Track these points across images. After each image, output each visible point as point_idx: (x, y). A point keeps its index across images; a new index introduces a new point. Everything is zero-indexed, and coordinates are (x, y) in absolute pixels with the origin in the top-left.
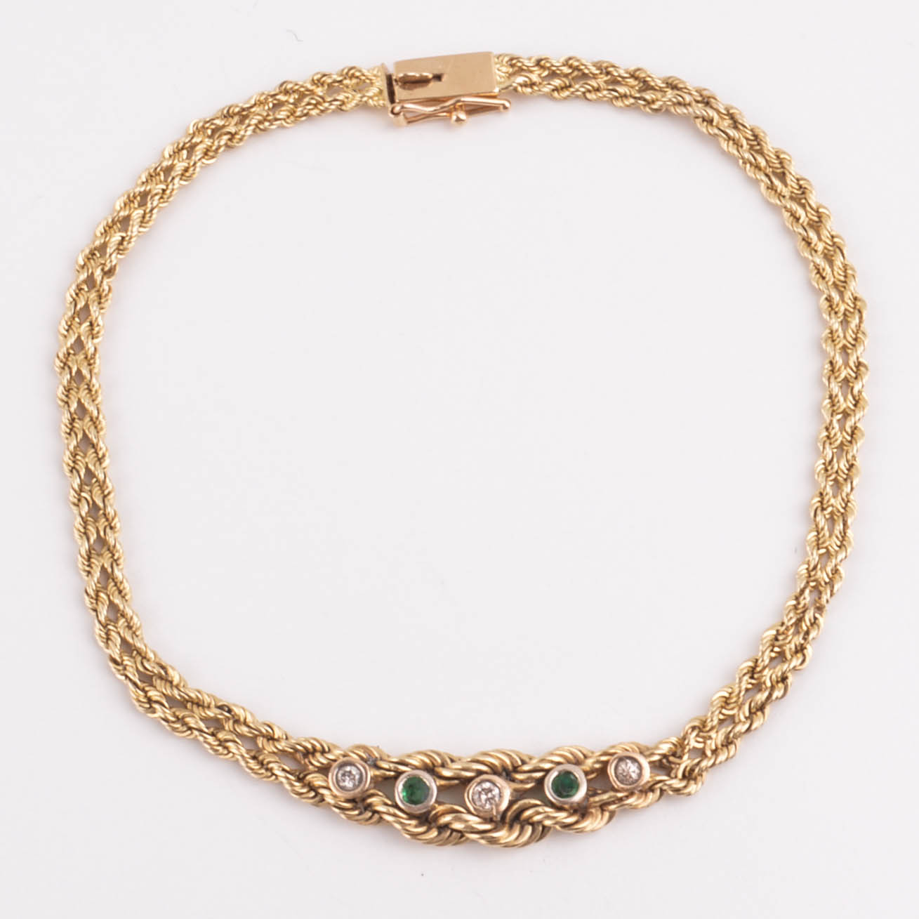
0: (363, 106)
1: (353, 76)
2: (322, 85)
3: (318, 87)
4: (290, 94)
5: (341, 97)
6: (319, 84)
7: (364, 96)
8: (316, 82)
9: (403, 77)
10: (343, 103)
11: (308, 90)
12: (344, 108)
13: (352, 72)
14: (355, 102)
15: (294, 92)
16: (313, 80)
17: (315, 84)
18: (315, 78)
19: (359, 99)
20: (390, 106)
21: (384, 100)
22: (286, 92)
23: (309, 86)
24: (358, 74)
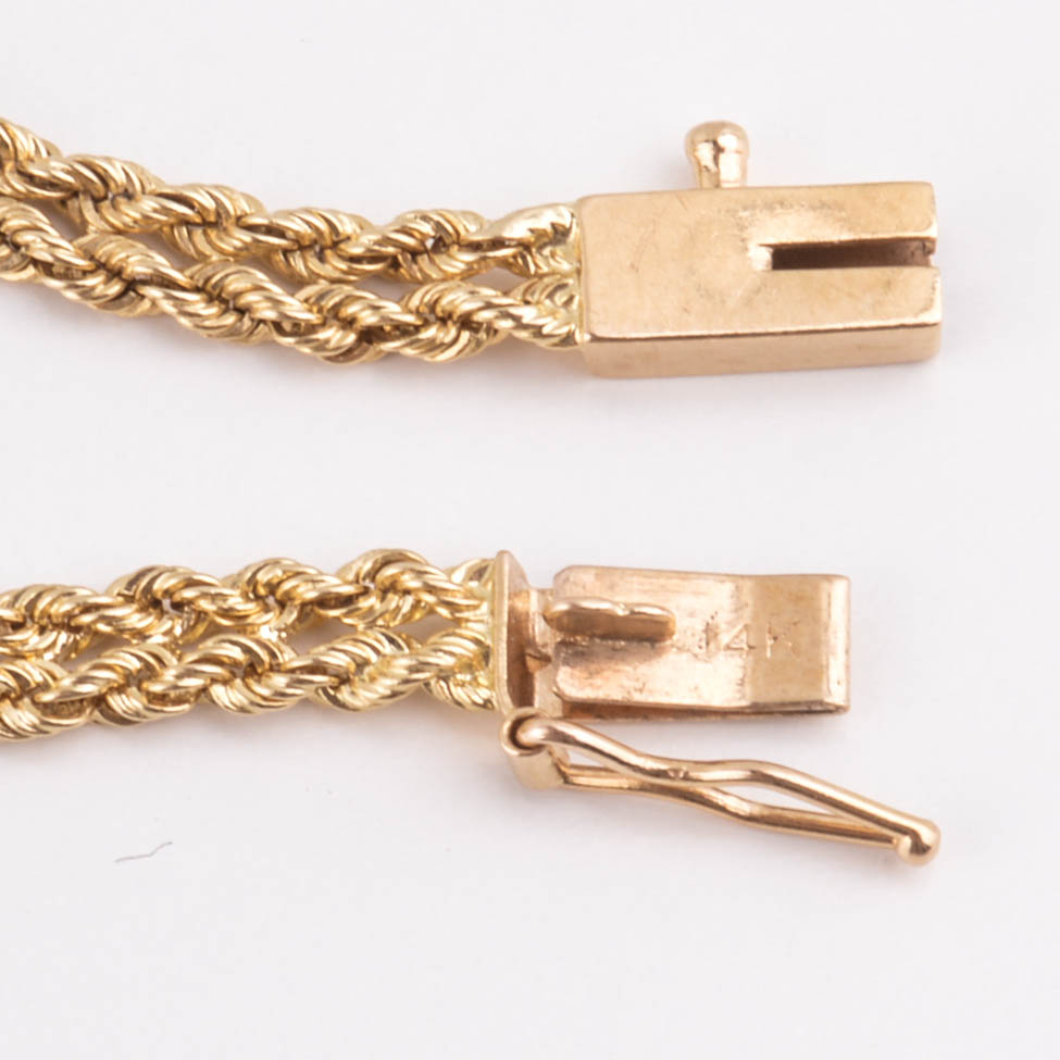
0: (416, 697)
1: (391, 588)
2: (282, 605)
3: (267, 609)
4: (162, 613)
5: (338, 660)
6: (271, 600)
7: (420, 667)
8: (262, 591)
9: (568, 613)
10: (344, 679)
11: (226, 613)
12: (344, 694)
13: (390, 571)
14: (389, 682)
15: (178, 606)
16: (252, 582)
17: (258, 598)
18: (263, 577)
19: (404, 673)
20: (508, 710)
21: (491, 687)
22: (153, 604)
23: (236, 601)
24: (409, 581)
